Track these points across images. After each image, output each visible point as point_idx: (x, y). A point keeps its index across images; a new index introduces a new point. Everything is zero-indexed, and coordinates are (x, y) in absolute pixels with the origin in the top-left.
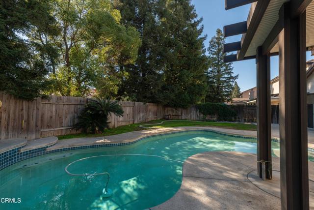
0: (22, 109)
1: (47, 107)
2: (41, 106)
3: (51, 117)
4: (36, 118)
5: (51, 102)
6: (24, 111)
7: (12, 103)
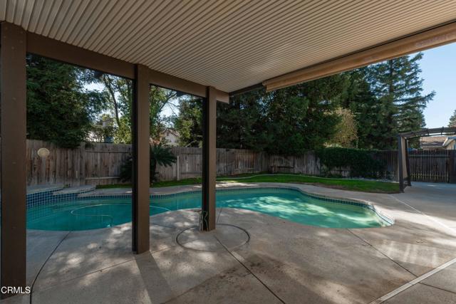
0: (67, 158)
1: (92, 155)
2: (85, 154)
3: (96, 166)
4: (81, 166)
5: (96, 149)
6: (69, 159)
7: (58, 152)
